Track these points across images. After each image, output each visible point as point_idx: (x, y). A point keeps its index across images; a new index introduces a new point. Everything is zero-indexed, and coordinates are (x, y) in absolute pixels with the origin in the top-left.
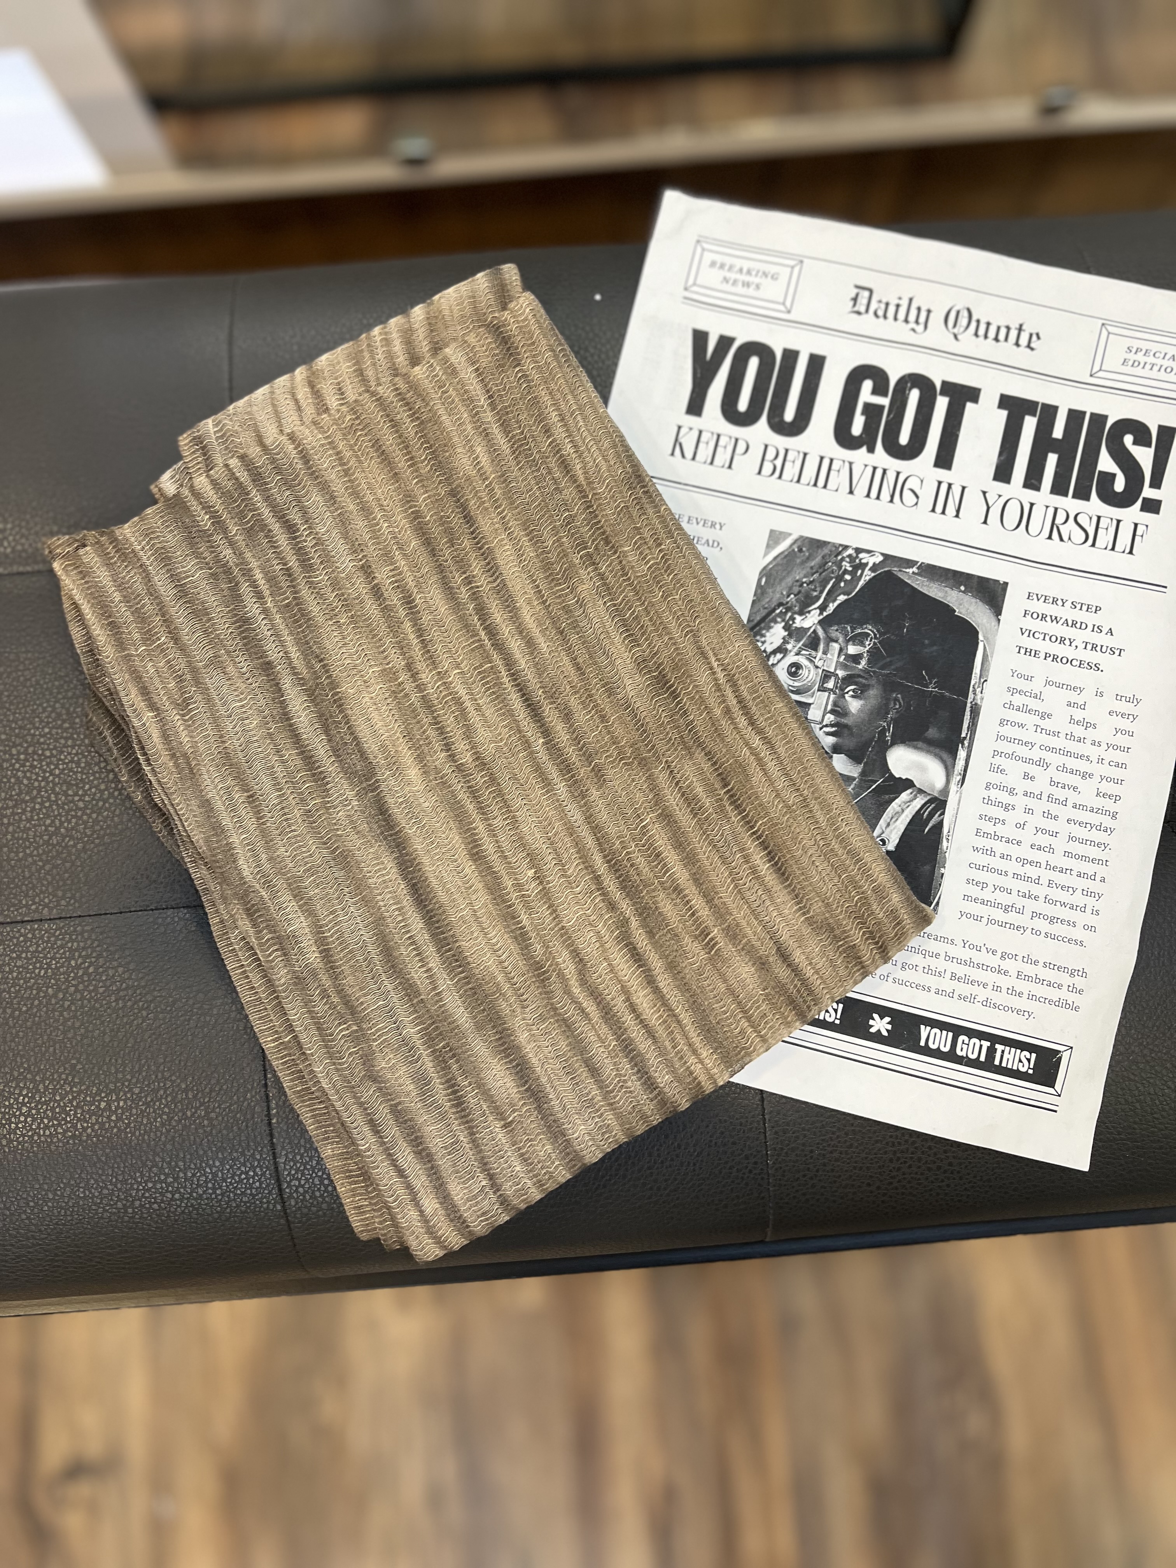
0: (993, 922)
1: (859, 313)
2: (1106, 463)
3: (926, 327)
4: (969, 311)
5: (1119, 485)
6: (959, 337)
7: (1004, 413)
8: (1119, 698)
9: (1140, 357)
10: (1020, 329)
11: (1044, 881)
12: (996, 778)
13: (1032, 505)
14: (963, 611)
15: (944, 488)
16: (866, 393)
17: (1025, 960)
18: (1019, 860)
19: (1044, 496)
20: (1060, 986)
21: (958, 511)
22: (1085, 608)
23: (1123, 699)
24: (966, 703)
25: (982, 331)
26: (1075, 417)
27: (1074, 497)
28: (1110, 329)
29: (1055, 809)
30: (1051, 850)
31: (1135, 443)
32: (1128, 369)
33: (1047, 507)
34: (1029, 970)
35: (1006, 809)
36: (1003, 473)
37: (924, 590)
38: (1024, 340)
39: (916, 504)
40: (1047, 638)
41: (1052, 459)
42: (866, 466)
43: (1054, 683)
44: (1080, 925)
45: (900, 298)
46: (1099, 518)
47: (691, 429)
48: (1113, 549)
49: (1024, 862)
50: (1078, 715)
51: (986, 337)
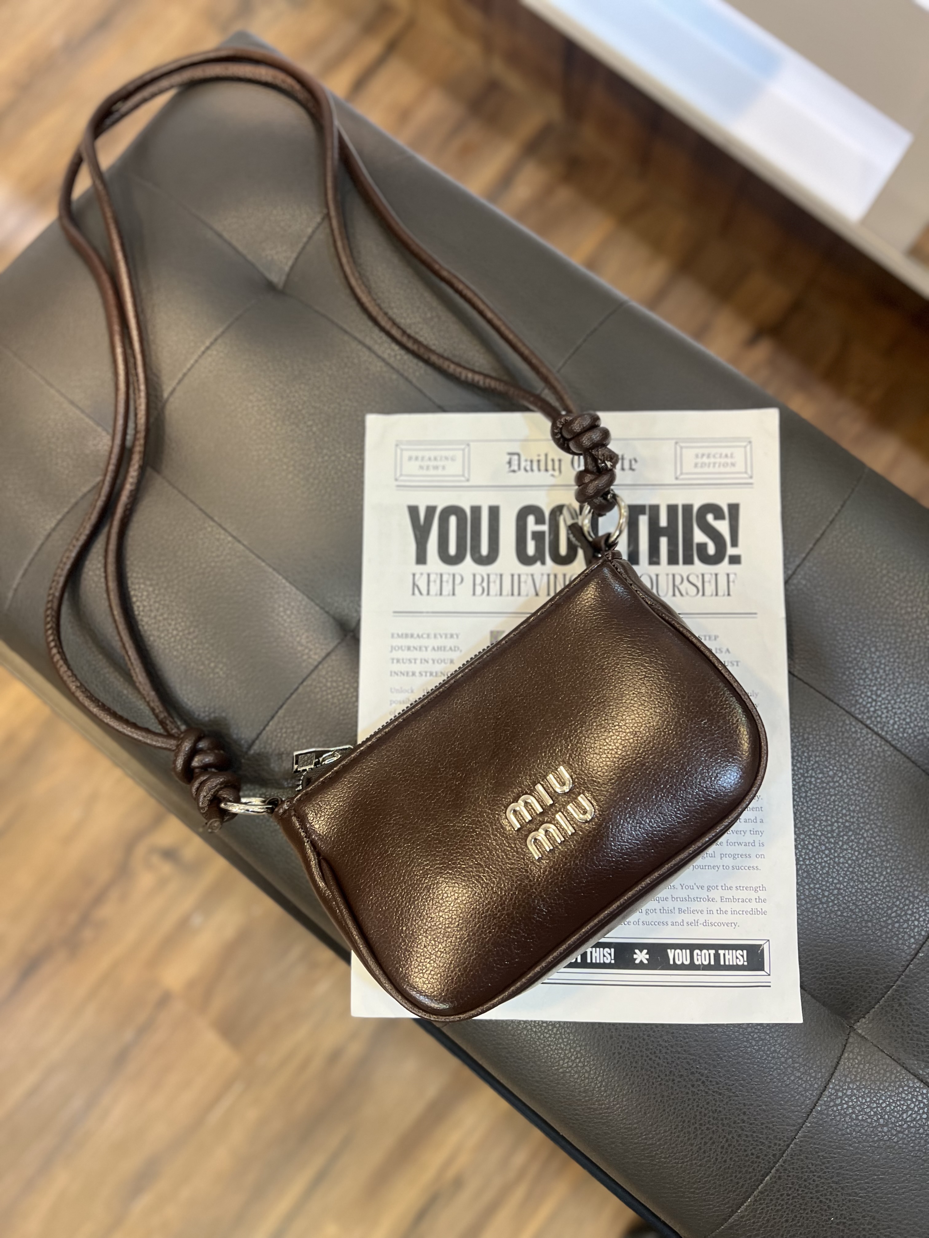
0: (697, 867)
1: (514, 471)
2: (699, 536)
3: (560, 471)
5: (711, 549)
9: (705, 460)
10: (622, 458)
13: (657, 576)
16: (531, 525)
17: (724, 888)
19: (664, 568)
22: (707, 638)
26: (672, 510)
27: (683, 564)
28: (682, 445)
31: (715, 519)
32: (699, 470)
33: (667, 575)
34: (728, 894)
36: (633, 559)
38: (626, 466)
41: (664, 542)
42: (542, 575)
44: (753, 856)
45: (539, 455)
46: (703, 575)
47: (422, 574)
48: (717, 595)
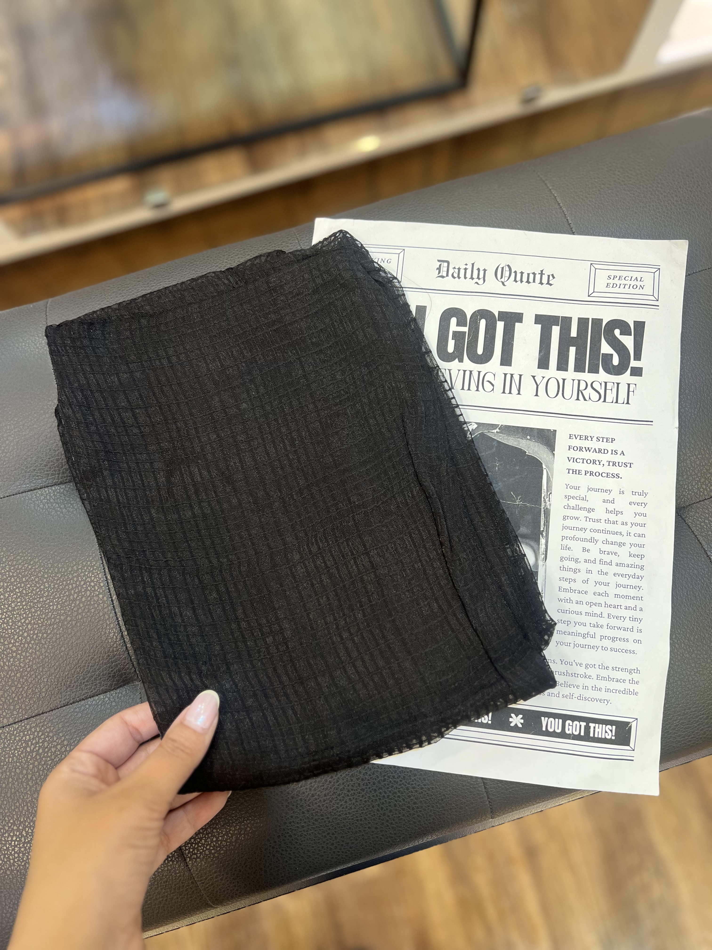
0: (577, 645)
1: (443, 277)
2: (606, 348)
3: (484, 281)
4: (508, 266)
5: (616, 361)
6: (505, 283)
7: (539, 326)
8: (634, 493)
9: (616, 281)
10: (542, 274)
11: (605, 615)
12: (566, 553)
13: (564, 380)
14: (531, 452)
15: (508, 377)
16: (453, 326)
17: (600, 667)
18: (587, 603)
19: (570, 374)
20: (624, 681)
21: (519, 390)
22: (605, 440)
23: (637, 494)
24: (541, 508)
25: (518, 278)
26: (583, 322)
27: (588, 372)
28: (596, 266)
29: (605, 568)
30: (606, 594)
31: (621, 334)
32: (610, 290)
33: (573, 380)
34: (603, 673)
35: (575, 572)
36: (543, 363)
37: (505, 442)
38: (545, 280)
39: (493, 390)
40: (585, 461)
41: (572, 350)
42: (459, 370)
43: (593, 489)
44: (631, 640)
45: (466, 265)
46: (606, 383)
48: (617, 402)
49: (591, 604)
50: (611, 507)
51: (522, 281)
